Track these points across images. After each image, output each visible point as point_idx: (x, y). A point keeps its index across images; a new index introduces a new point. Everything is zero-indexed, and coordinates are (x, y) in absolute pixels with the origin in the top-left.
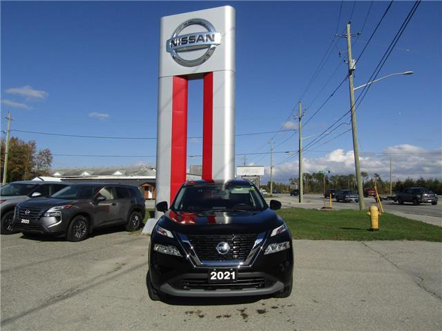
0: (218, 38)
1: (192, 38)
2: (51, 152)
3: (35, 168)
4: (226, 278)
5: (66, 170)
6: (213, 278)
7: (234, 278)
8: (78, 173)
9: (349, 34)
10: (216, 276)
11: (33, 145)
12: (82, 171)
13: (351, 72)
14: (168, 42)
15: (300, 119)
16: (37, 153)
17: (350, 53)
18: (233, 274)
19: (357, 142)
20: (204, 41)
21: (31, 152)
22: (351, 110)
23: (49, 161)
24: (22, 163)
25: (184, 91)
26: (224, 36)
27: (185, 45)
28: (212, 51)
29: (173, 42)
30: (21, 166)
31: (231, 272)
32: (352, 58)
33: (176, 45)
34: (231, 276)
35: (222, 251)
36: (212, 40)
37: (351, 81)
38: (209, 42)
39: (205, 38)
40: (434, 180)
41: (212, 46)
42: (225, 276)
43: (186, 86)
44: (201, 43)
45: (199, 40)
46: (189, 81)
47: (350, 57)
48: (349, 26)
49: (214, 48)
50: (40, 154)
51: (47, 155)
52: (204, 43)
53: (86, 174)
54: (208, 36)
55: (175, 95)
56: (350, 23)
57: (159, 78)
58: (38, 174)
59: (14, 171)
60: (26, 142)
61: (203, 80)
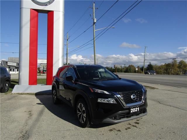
4: (136, 111)
9: (94, 8)
10: (133, 111)
13: (94, 23)
15: (67, 40)
17: (94, 15)
19: (95, 52)
22: (94, 39)
25: (36, 18)
31: (138, 108)
32: (95, 18)
37: (94, 27)
40: (110, 68)
43: (38, 16)
46: (39, 13)
47: (94, 17)
48: (94, 4)
55: (31, 19)
56: (94, 3)
57: (20, 8)
61: (47, 14)
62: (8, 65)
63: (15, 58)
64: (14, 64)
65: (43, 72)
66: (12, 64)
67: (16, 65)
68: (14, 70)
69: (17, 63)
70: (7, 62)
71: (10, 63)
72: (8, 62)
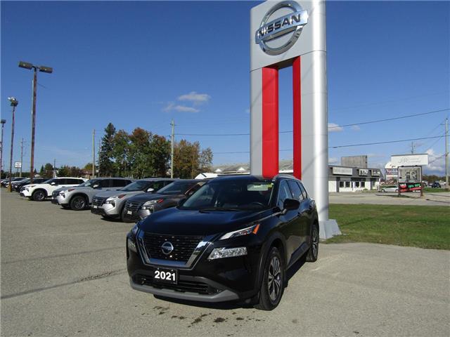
0: (304, 17)
1: (278, 24)
2: (212, 151)
3: (200, 166)
4: (168, 278)
5: (225, 167)
6: (156, 277)
7: (174, 279)
8: (235, 169)
10: (159, 276)
11: (197, 146)
12: (239, 167)
14: (257, 32)
16: (201, 152)
18: (174, 275)
20: (289, 24)
21: (196, 152)
23: (210, 159)
24: (189, 162)
25: (274, 82)
26: (310, 14)
27: (272, 33)
28: (299, 33)
29: (260, 32)
30: (189, 164)
31: (172, 273)
33: (263, 35)
34: (172, 277)
35: (166, 251)
36: (298, 21)
38: (295, 24)
39: (291, 21)
41: (298, 28)
42: (167, 276)
43: (277, 76)
44: (287, 26)
45: (284, 24)
46: (279, 71)
49: (301, 29)
50: (203, 153)
51: (208, 153)
52: (290, 26)
53: (241, 169)
54: (294, 17)
55: (264, 88)
57: (250, 72)
58: (202, 171)
59: (184, 168)
60: (192, 144)
61: (292, 67)
62: (335, 173)
63: (353, 157)
64: (347, 171)
65: (407, 187)
66: (343, 171)
67: (351, 174)
68: (348, 185)
69: (353, 168)
70: (332, 168)
71: (338, 168)
72: (334, 168)
